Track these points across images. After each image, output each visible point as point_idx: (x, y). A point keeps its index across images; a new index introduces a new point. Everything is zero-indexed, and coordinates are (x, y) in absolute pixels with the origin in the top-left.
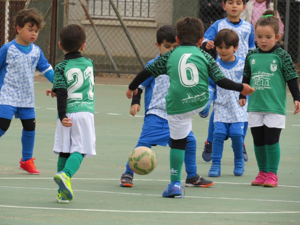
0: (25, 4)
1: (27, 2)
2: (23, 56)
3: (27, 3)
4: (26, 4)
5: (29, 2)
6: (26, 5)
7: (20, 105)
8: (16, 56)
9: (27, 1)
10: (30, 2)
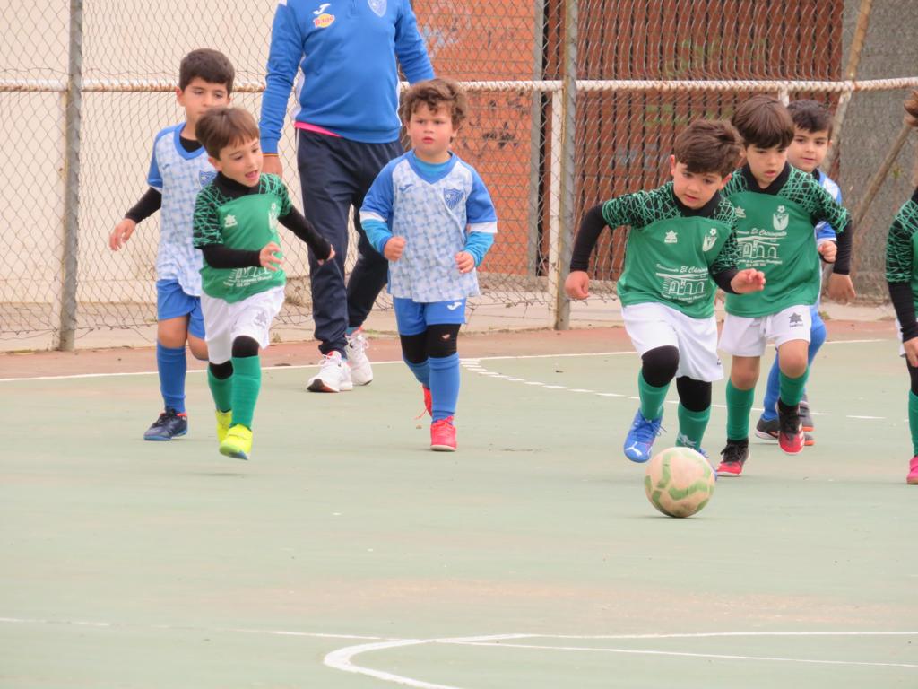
0: (836, 102)
1: (845, 96)
2: (424, 187)
3: (845, 99)
4: (841, 100)
5: (849, 95)
6: (842, 105)
7: (426, 298)
8: (407, 186)
9: (845, 92)
10: (852, 94)
